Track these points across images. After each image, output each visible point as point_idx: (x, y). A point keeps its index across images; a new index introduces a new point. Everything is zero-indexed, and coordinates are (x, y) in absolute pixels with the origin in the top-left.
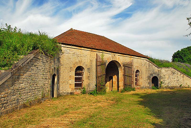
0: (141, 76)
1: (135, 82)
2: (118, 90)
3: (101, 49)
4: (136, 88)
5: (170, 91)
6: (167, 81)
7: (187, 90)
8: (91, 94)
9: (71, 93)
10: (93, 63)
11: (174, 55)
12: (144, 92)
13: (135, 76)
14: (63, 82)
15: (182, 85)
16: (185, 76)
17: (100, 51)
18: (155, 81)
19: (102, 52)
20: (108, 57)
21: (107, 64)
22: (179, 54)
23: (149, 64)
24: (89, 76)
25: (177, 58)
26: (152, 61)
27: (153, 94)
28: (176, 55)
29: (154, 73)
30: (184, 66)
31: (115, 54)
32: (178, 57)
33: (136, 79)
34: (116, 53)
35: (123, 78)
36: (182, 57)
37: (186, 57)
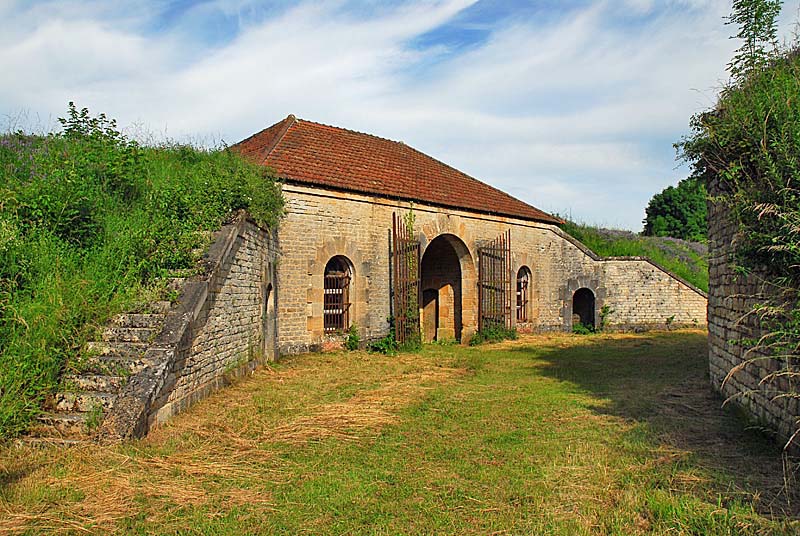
0: (536, 287)
1: (515, 307)
2: (458, 335)
3: (407, 196)
4: (518, 329)
5: (635, 339)
6: (623, 308)
7: (688, 335)
8: (375, 349)
9: (313, 346)
10: (381, 244)
11: (652, 204)
12: (548, 342)
13: (515, 287)
14: (289, 311)
15: (672, 318)
16: (686, 288)
17: (404, 204)
18: (584, 304)
19: (408, 205)
20: (428, 223)
21: (424, 248)
22: (670, 200)
23: (564, 244)
24: (367, 290)
25: (664, 216)
26: (572, 235)
27: (576, 348)
28: (660, 204)
29: (580, 277)
30: (685, 252)
31: (449, 211)
32: (668, 212)
33: (519, 297)
34: (454, 208)
35: (476, 297)
36: (682, 214)
37: (696, 214)
